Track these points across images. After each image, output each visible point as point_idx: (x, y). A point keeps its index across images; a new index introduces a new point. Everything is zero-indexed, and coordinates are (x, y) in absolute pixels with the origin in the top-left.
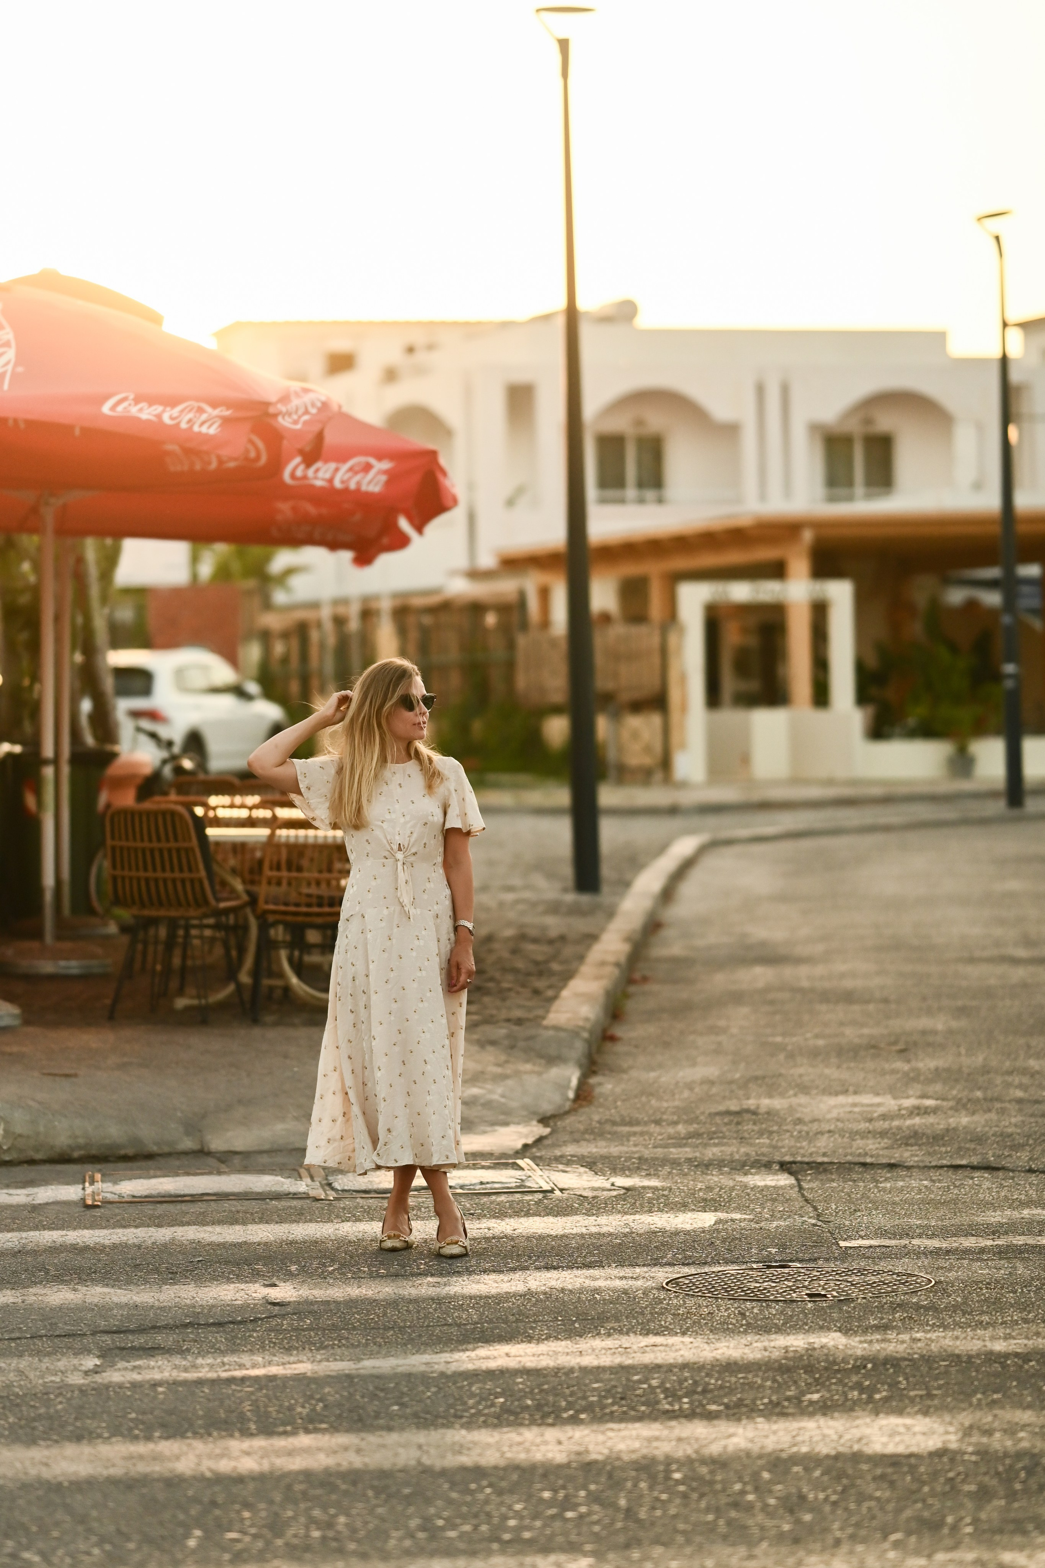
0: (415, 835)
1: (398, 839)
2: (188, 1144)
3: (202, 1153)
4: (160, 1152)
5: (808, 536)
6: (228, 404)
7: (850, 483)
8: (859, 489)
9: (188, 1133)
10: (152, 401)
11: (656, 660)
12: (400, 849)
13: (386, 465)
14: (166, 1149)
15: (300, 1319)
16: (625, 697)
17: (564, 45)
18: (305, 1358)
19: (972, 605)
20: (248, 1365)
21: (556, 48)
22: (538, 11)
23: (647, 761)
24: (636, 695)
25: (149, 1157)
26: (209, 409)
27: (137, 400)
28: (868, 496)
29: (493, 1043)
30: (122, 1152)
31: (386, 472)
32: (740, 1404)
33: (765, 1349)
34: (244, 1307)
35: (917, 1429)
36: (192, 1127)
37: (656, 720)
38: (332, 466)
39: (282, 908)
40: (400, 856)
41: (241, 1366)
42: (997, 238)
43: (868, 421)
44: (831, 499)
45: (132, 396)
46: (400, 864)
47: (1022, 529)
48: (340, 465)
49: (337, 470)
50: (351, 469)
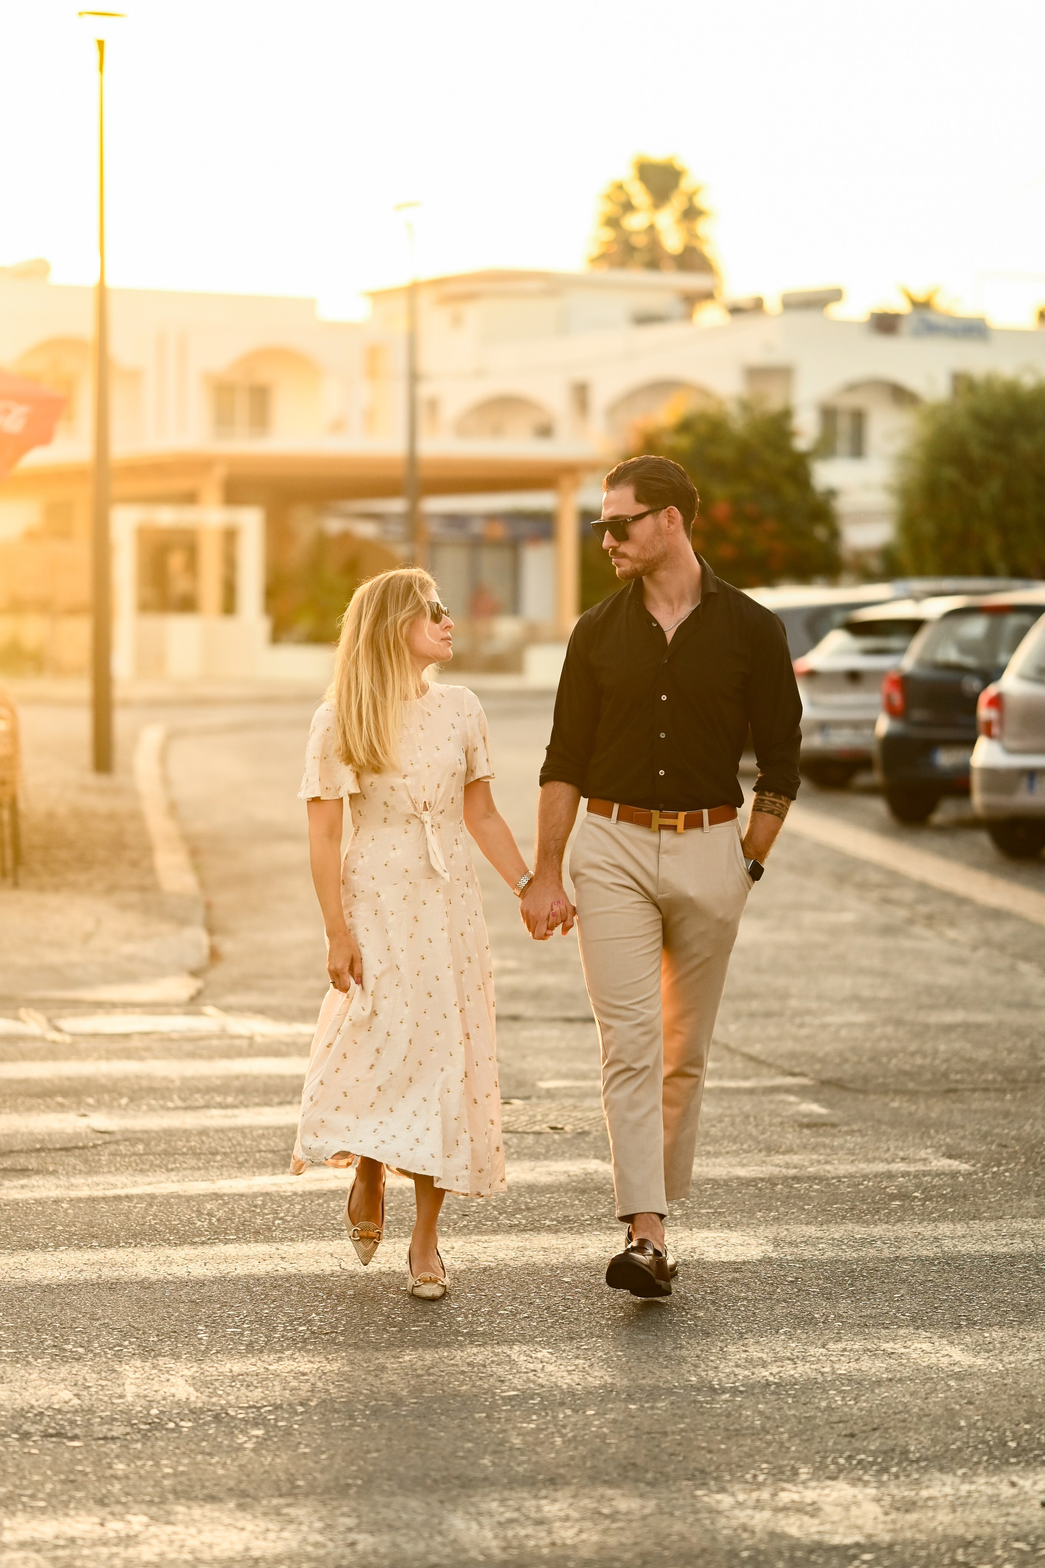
0: (442, 789)
1: (424, 797)
5: (219, 473)
7: (232, 424)
8: (240, 427)
12: (426, 809)
15: (133, 1145)
18: (164, 1180)
19: (346, 535)
20: (119, 1185)
28: (251, 436)
29: (130, 907)
32: (566, 1220)
33: (550, 1174)
34: (77, 1135)
35: (732, 1241)
40: (426, 817)
41: (115, 1186)
42: (409, 224)
44: (219, 437)
46: (428, 827)
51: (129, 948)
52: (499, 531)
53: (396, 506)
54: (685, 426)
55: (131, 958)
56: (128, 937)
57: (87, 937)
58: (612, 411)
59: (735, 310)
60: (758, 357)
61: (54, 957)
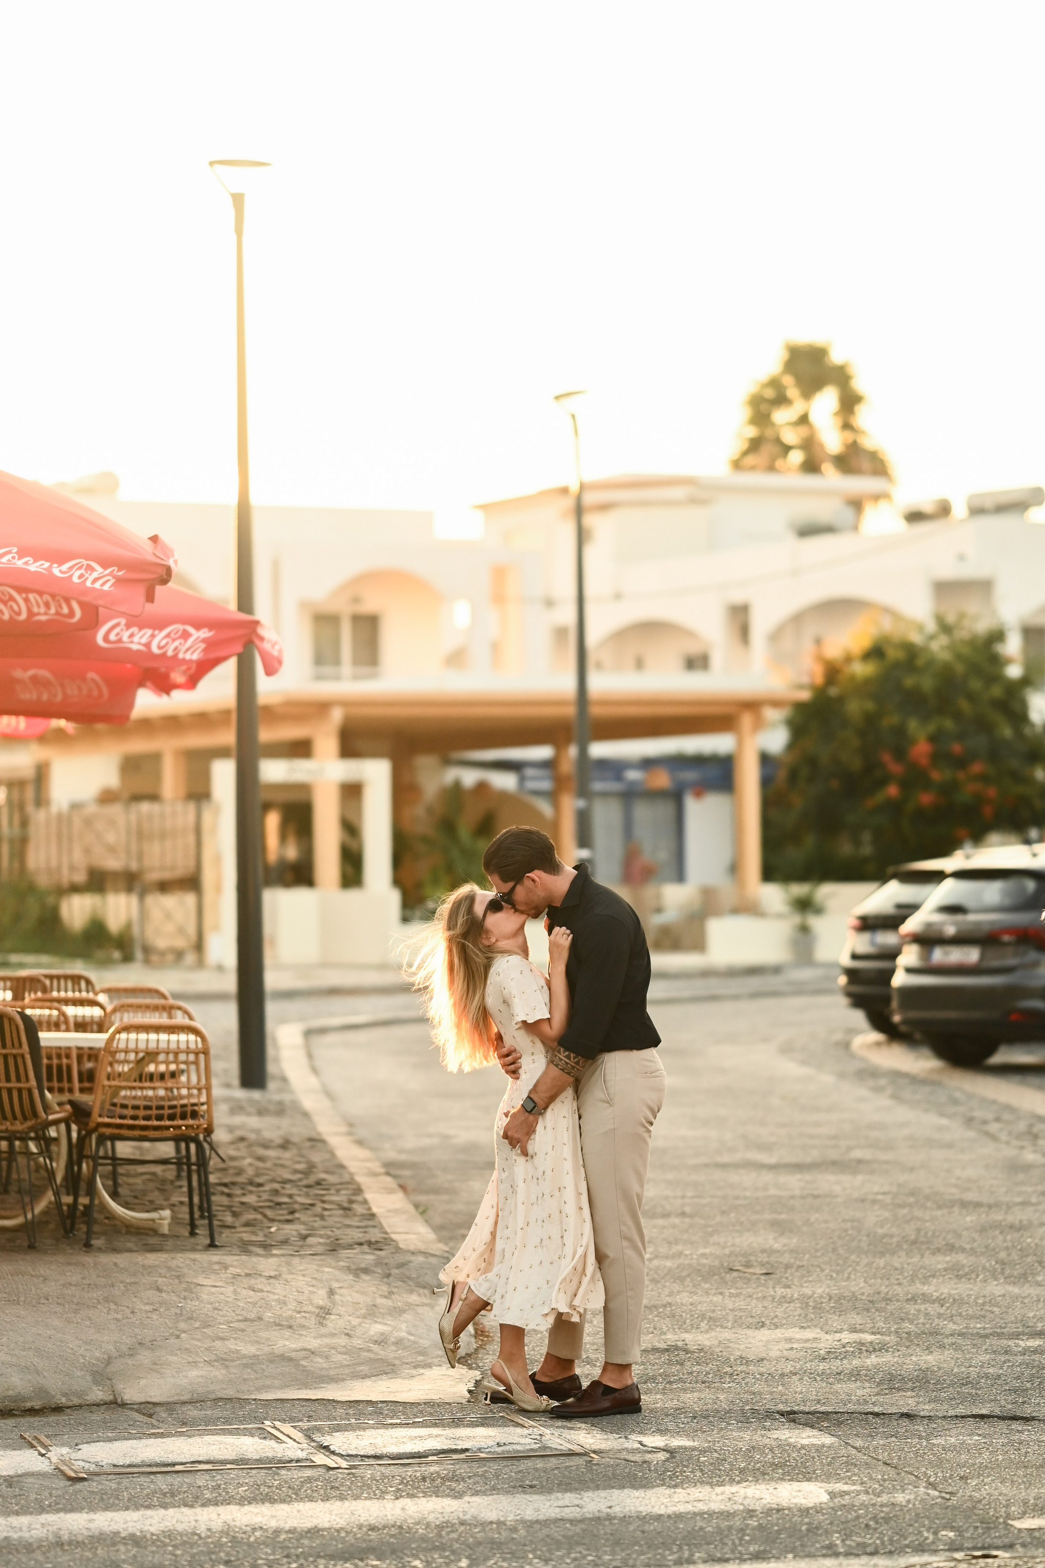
2: (98, 1394)
3: (116, 1404)
4: (70, 1404)
5: (337, 715)
6: (121, 564)
7: (337, 662)
8: (347, 667)
9: (96, 1382)
10: (38, 556)
11: (191, 839)
13: (205, 633)
14: (76, 1401)
16: (154, 876)
17: (238, 200)
19: (482, 787)
21: (230, 201)
22: (212, 163)
23: (180, 943)
24: (167, 875)
25: (58, 1409)
26: (99, 569)
27: (21, 554)
28: (355, 678)
29: (366, 1271)
30: (28, 1405)
31: (204, 641)
36: (100, 1376)
37: (190, 899)
38: (149, 632)
39: (118, 1121)
42: (573, 416)
43: (356, 600)
44: (319, 678)
45: (15, 550)
47: (595, 711)
48: (156, 632)
49: (153, 636)
50: (168, 636)
51: (376, 1328)
52: (662, 780)
53: (543, 752)
54: (876, 652)
55: (382, 1341)
56: (372, 1312)
57: (324, 1313)
58: (775, 637)
59: (915, 517)
60: (949, 571)
61: (285, 1343)
